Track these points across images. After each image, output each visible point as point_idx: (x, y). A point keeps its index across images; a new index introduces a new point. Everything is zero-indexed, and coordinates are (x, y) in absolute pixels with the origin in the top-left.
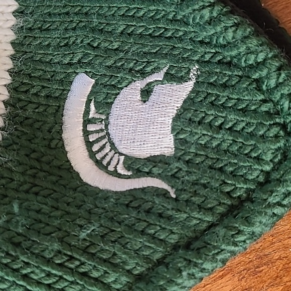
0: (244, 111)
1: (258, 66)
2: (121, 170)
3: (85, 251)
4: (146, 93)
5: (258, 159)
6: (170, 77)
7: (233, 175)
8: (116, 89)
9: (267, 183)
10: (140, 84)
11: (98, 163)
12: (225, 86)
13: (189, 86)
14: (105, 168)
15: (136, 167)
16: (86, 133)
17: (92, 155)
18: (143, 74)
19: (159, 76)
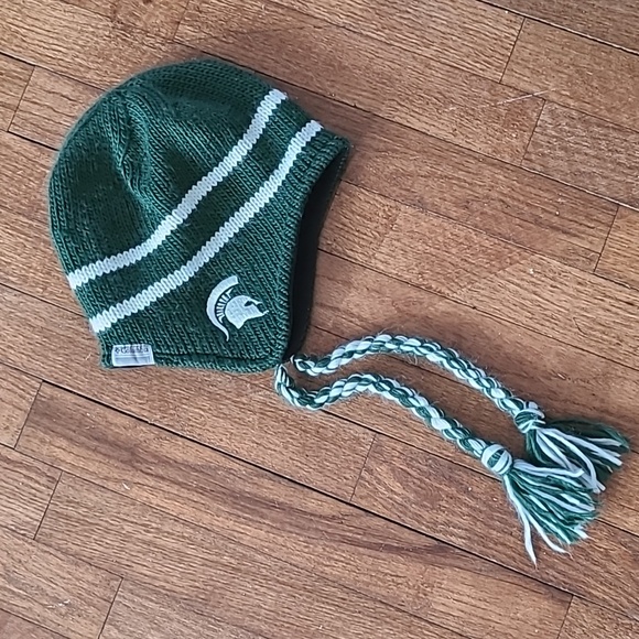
0: (267, 337)
1: (280, 329)
2: (220, 319)
3: (188, 334)
4: (248, 304)
5: (258, 353)
6: (258, 306)
7: (248, 350)
8: (242, 293)
9: (253, 361)
10: (249, 299)
11: (216, 310)
12: (269, 325)
13: (261, 315)
14: (216, 313)
15: (225, 322)
16: (220, 297)
17: (216, 305)
18: (253, 297)
19: (257, 303)
